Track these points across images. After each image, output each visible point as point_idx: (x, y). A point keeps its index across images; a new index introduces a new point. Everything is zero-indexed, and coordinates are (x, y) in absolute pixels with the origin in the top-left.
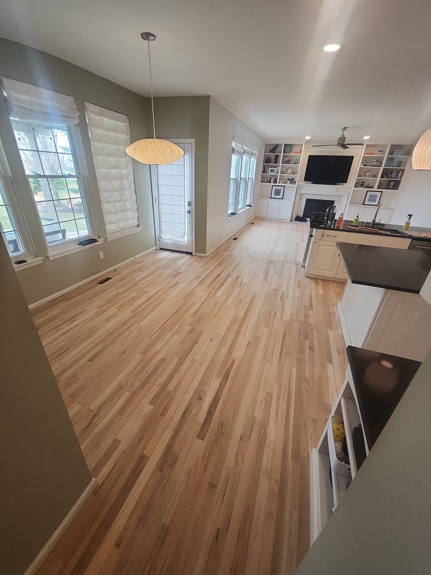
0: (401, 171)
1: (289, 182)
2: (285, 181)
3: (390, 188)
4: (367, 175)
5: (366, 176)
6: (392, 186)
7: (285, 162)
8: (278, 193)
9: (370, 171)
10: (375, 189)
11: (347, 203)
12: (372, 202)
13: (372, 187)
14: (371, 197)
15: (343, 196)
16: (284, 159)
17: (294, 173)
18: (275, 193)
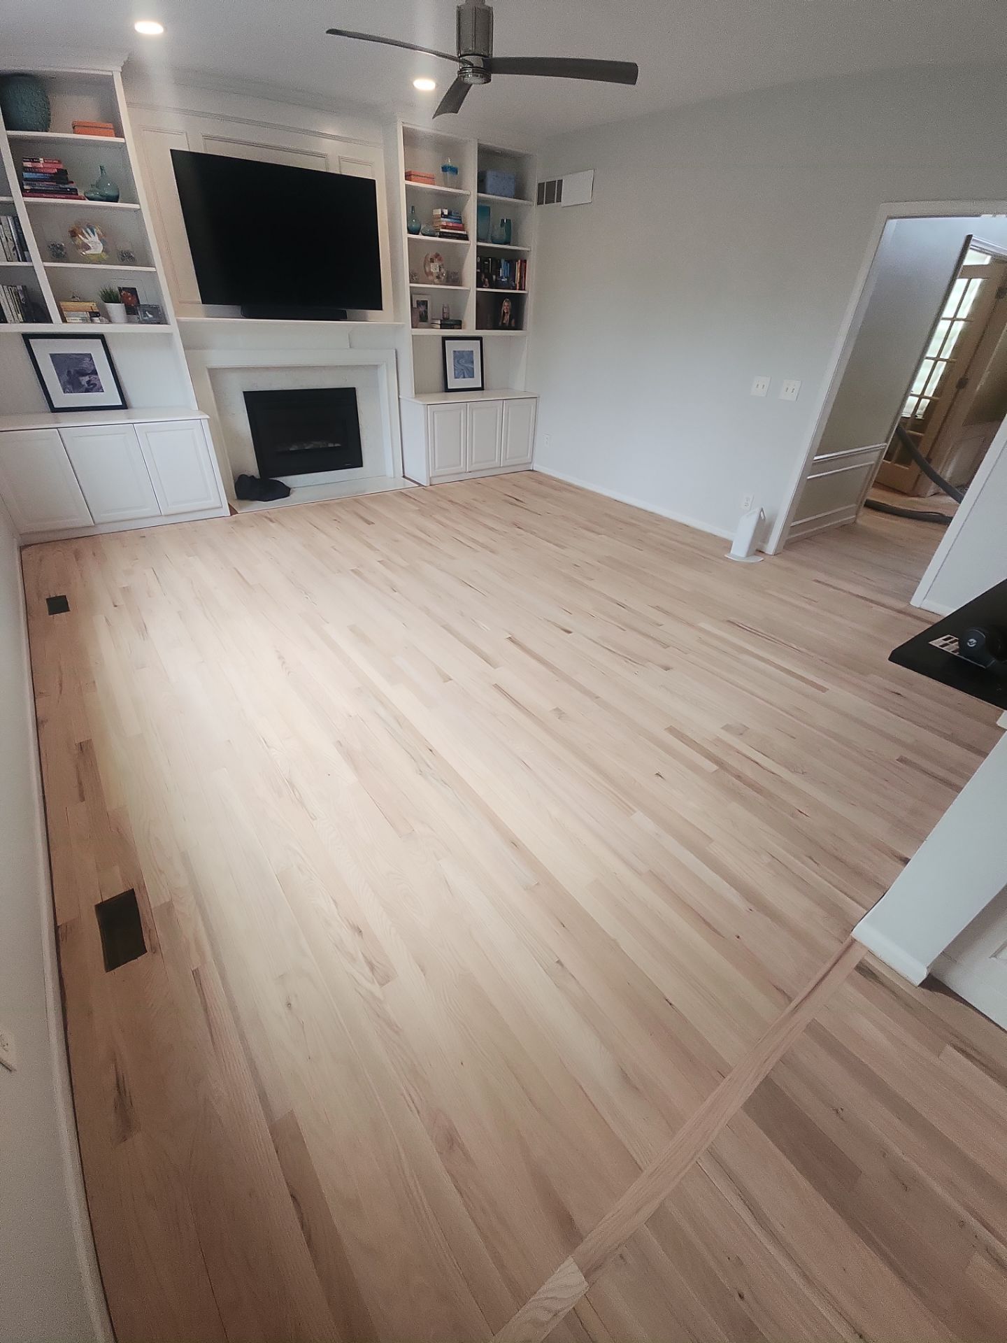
0: (519, 261)
1: (116, 309)
2: (92, 306)
3: (503, 324)
4: (431, 273)
5: (430, 278)
6: (507, 317)
7: (39, 186)
8: (84, 380)
9: (437, 255)
10: (470, 328)
11: (399, 394)
12: (464, 377)
13: (458, 324)
14: (458, 362)
15: (376, 367)
16: (28, 164)
17: (127, 258)
18: (65, 377)
